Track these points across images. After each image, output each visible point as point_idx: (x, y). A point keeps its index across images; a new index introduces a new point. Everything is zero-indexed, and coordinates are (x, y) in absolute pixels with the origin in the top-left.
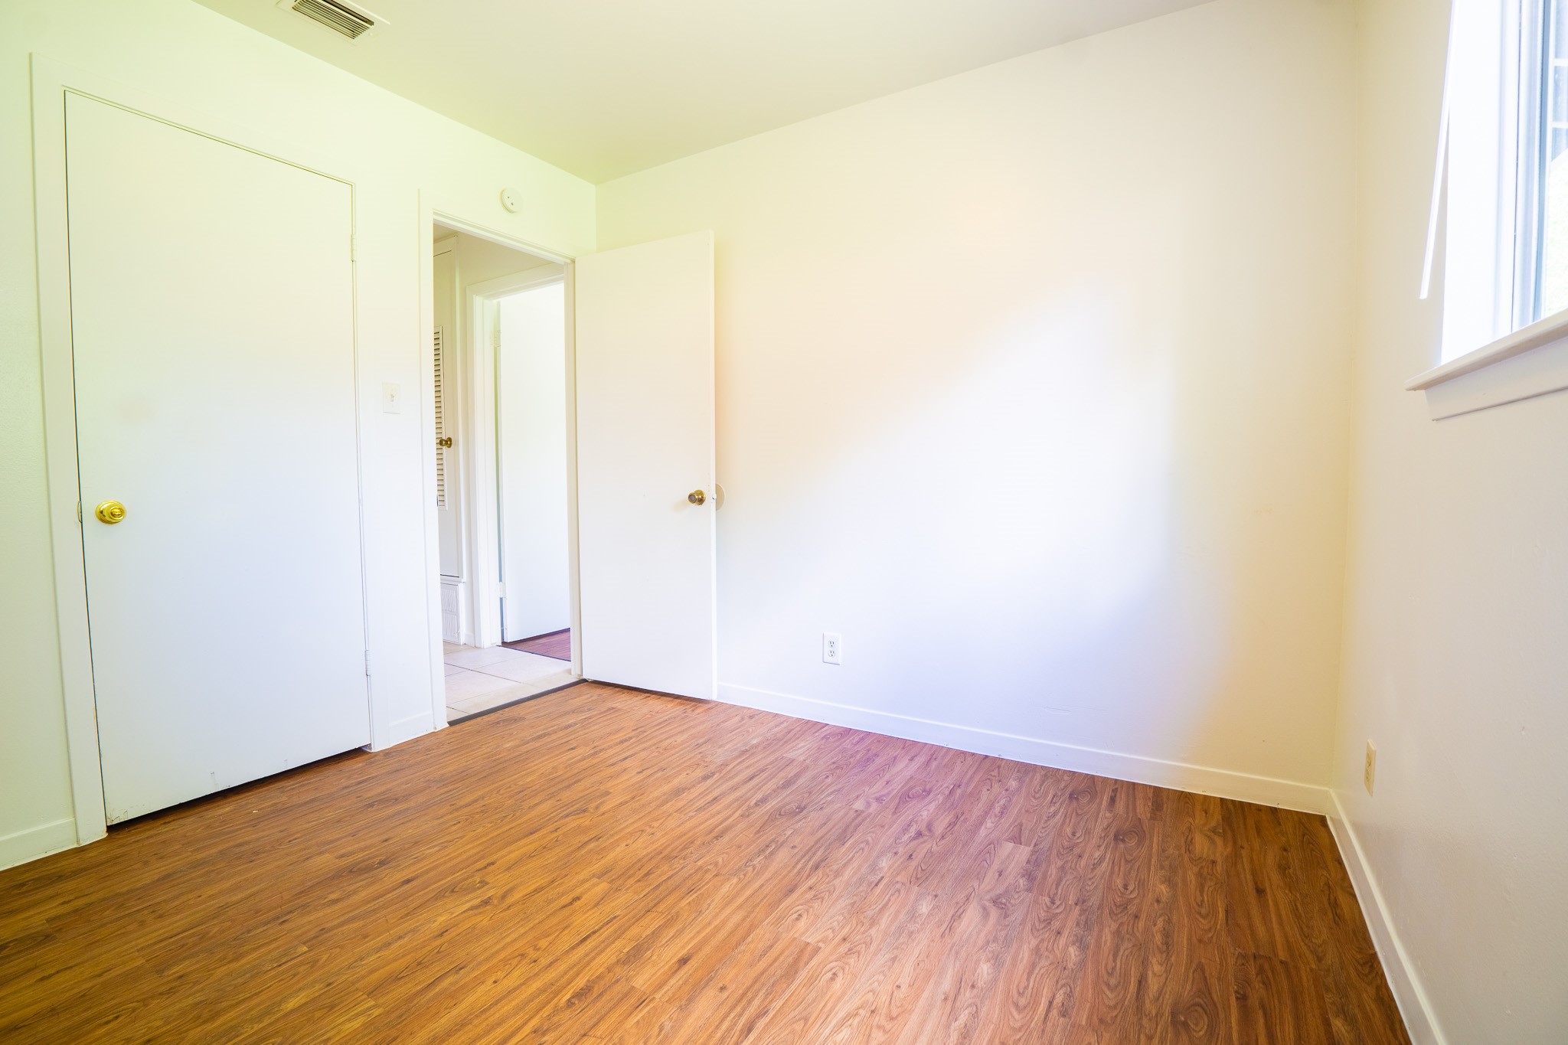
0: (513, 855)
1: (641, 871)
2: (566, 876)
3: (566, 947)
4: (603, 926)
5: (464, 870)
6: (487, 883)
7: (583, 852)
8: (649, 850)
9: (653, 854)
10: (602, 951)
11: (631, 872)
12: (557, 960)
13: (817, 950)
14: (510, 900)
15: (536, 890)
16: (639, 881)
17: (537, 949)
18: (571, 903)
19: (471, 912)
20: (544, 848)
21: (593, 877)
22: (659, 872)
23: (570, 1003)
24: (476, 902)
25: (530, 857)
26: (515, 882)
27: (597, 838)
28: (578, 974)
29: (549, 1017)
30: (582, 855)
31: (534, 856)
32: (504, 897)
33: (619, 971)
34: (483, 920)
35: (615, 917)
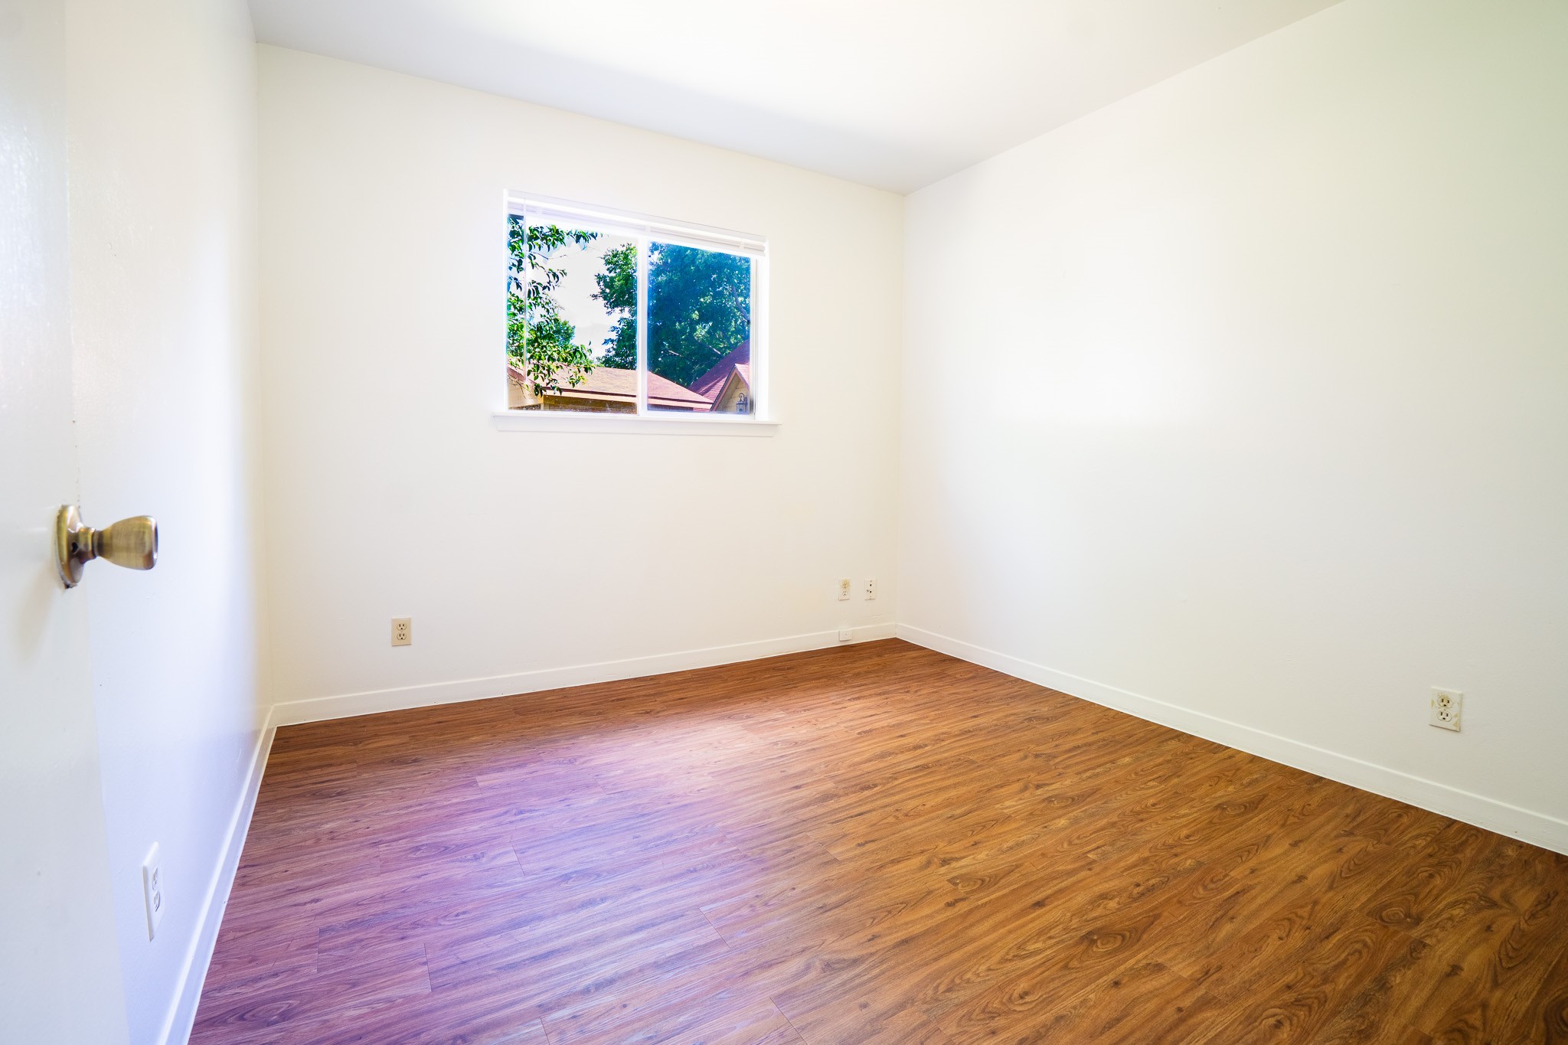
0: (926, 911)
1: (793, 856)
2: (868, 870)
3: (874, 813)
4: (844, 819)
5: (980, 903)
6: (949, 881)
7: (845, 894)
8: (772, 876)
9: (773, 870)
10: (849, 805)
11: (802, 857)
12: (882, 807)
13: (709, 773)
14: (922, 859)
15: (898, 862)
16: (800, 847)
17: (897, 818)
18: (866, 842)
19: (957, 856)
20: (890, 912)
21: (841, 862)
22: (777, 851)
23: (875, 786)
24: (954, 864)
25: (906, 903)
26: (918, 875)
27: (824, 909)
28: (868, 797)
29: (888, 783)
30: (847, 889)
31: (902, 903)
32: (929, 863)
33: (841, 792)
34: (943, 848)
35: (833, 823)
